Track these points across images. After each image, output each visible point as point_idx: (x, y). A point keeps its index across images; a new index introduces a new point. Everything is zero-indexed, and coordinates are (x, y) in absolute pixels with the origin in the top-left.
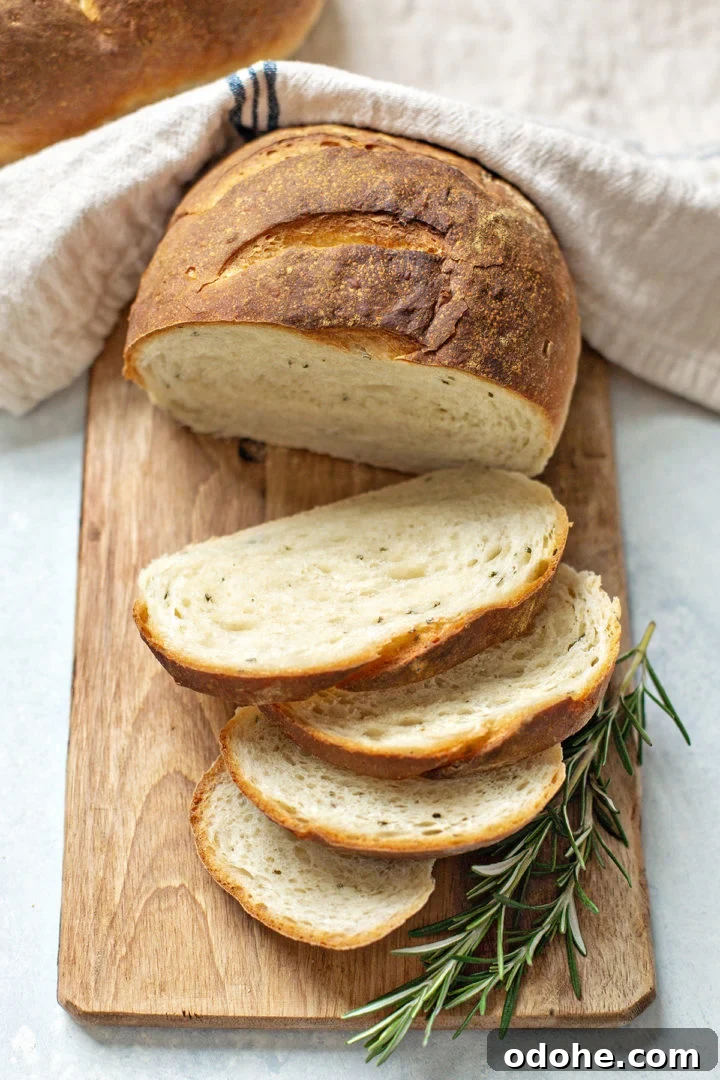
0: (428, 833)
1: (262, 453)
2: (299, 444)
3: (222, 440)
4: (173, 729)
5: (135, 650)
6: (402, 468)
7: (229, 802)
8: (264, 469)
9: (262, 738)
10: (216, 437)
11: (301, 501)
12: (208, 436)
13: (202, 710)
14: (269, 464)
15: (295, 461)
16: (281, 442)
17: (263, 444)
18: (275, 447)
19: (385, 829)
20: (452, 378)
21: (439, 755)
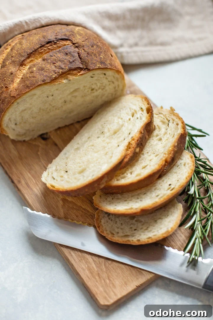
0: (172, 190)
1: (48, 135)
2: (56, 127)
3: (35, 139)
4: (77, 216)
5: (52, 203)
6: (87, 117)
7: (107, 222)
8: (52, 139)
9: (106, 199)
10: (33, 139)
11: (67, 140)
12: (31, 140)
13: (81, 207)
14: (52, 137)
15: (58, 132)
16: (52, 129)
17: (47, 133)
18: (50, 132)
19: (159, 197)
20: (94, 74)
21: (160, 168)
